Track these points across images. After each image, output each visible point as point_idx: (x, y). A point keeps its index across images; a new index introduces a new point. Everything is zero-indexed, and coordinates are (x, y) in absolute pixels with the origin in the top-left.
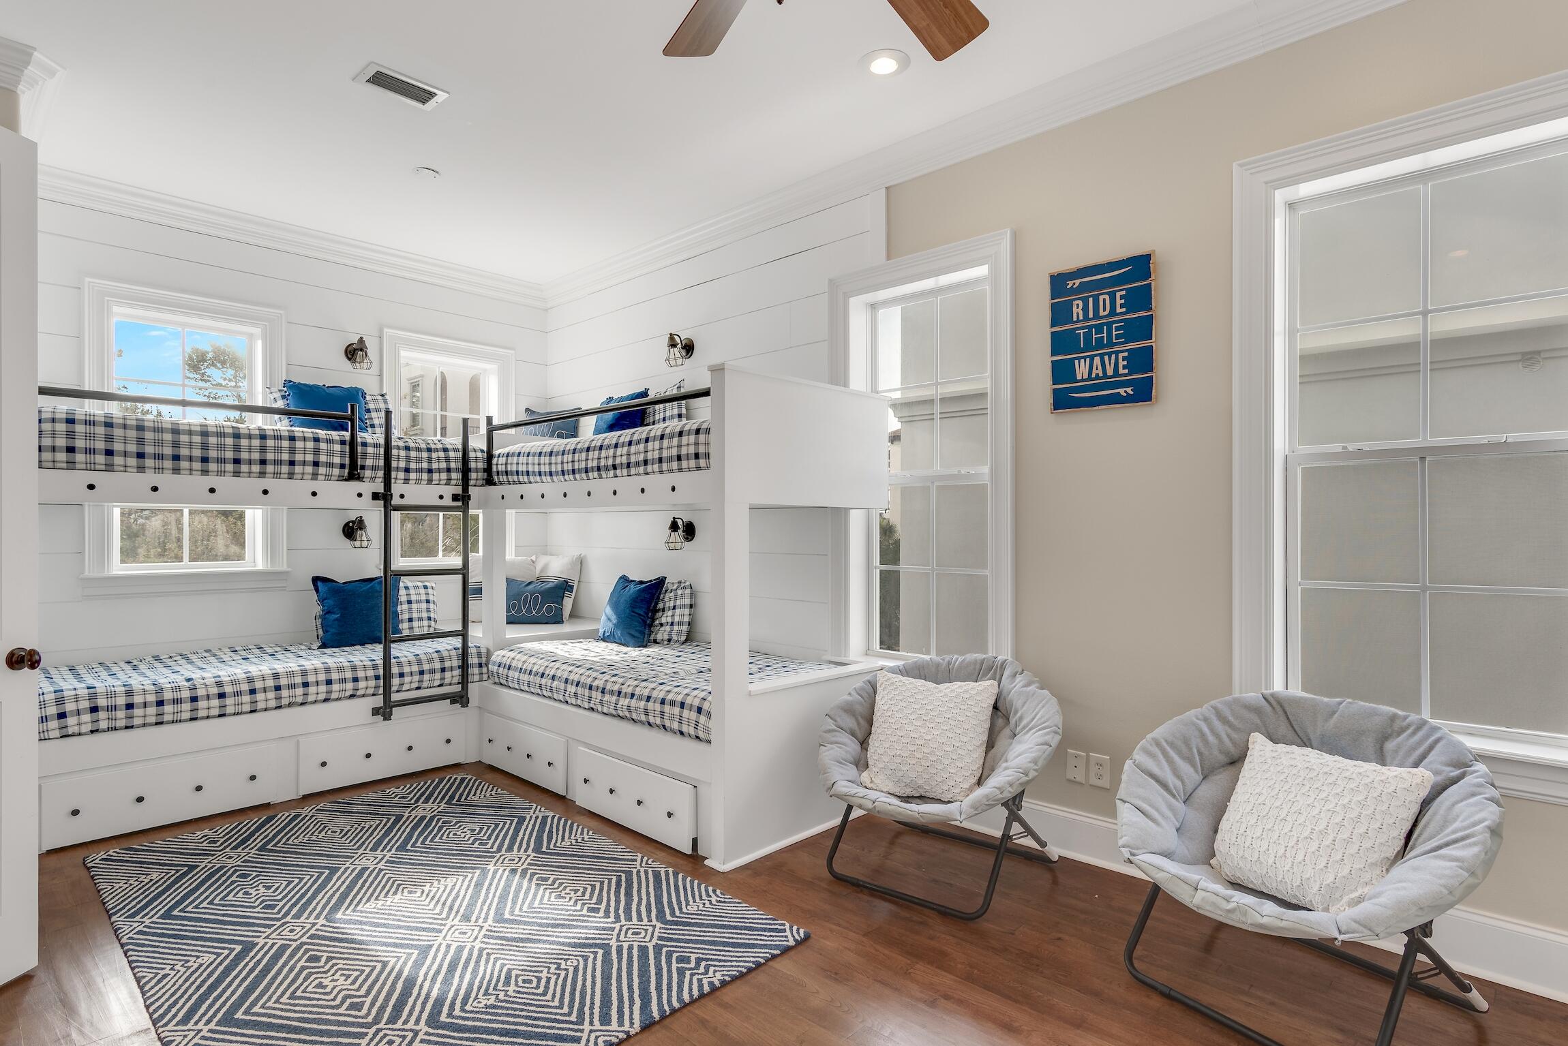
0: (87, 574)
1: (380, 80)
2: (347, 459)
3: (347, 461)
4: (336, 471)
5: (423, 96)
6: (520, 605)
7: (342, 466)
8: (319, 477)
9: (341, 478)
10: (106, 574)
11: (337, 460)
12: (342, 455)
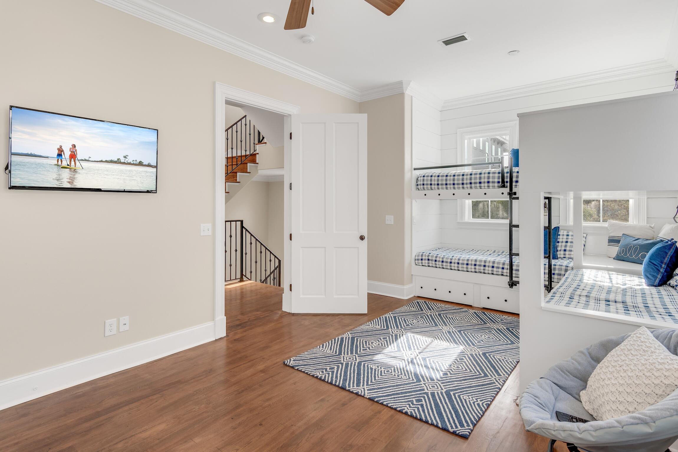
0: (458, 221)
1: (447, 43)
2: (501, 179)
3: (500, 180)
4: (496, 184)
5: (462, 38)
6: (626, 251)
7: (499, 182)
8: (490, 187)
9: (499, 187)
10: (463, 221)
11: (496, 180)
12: (499, 178)
